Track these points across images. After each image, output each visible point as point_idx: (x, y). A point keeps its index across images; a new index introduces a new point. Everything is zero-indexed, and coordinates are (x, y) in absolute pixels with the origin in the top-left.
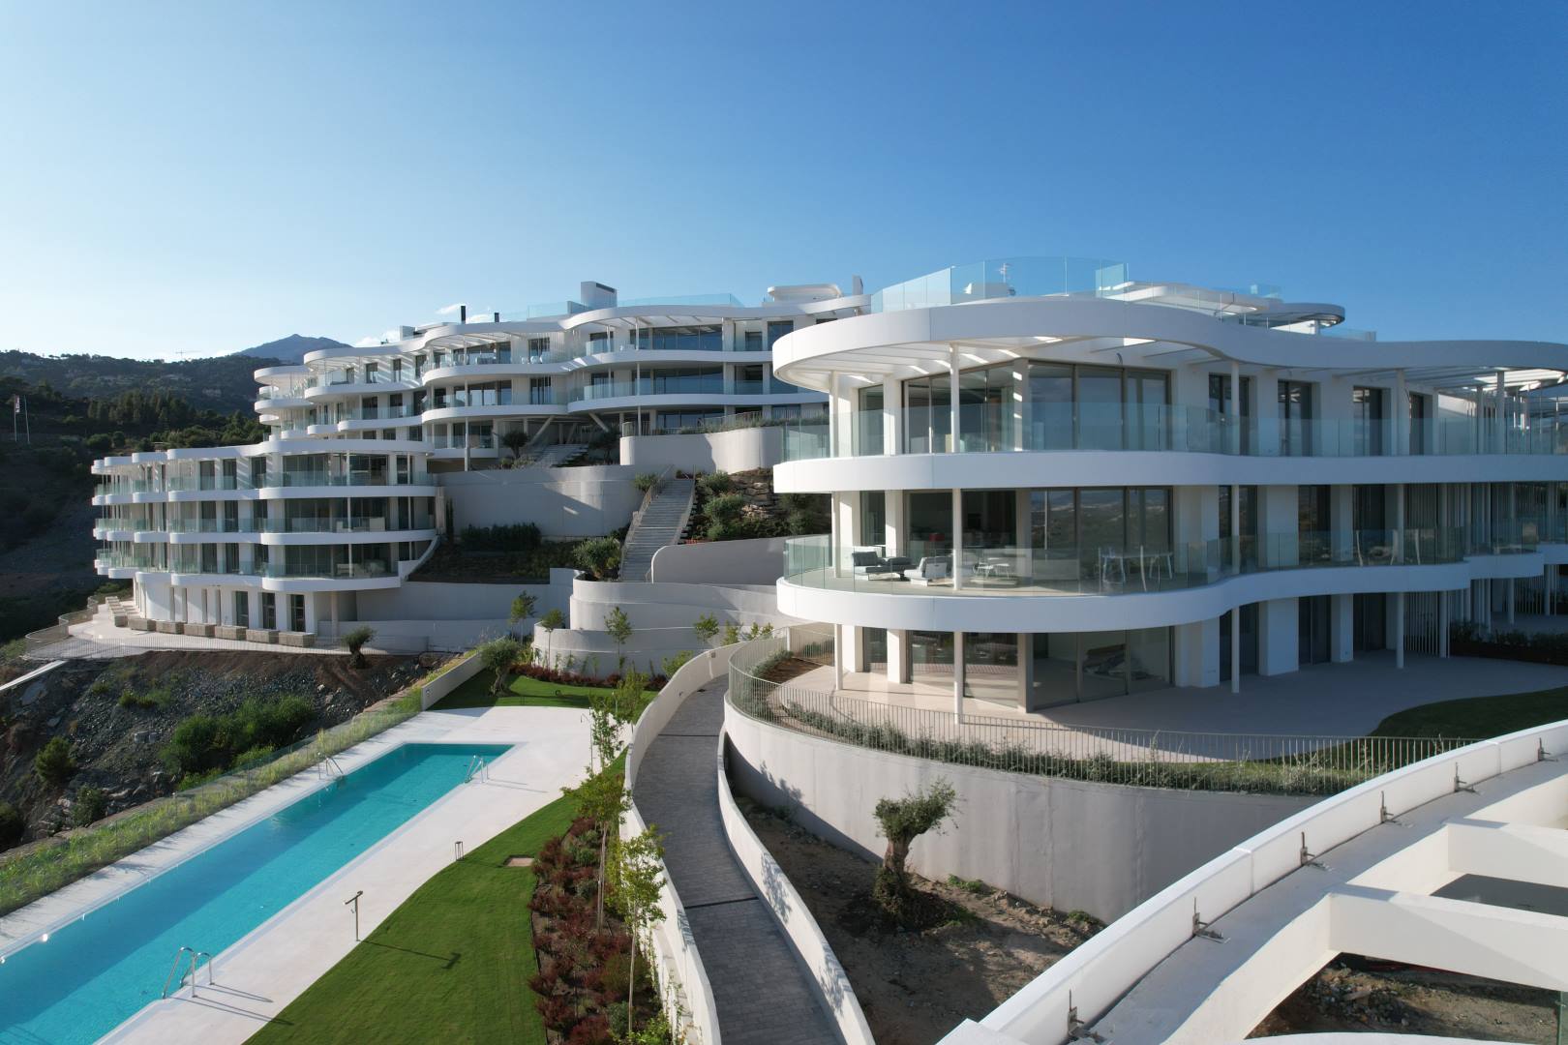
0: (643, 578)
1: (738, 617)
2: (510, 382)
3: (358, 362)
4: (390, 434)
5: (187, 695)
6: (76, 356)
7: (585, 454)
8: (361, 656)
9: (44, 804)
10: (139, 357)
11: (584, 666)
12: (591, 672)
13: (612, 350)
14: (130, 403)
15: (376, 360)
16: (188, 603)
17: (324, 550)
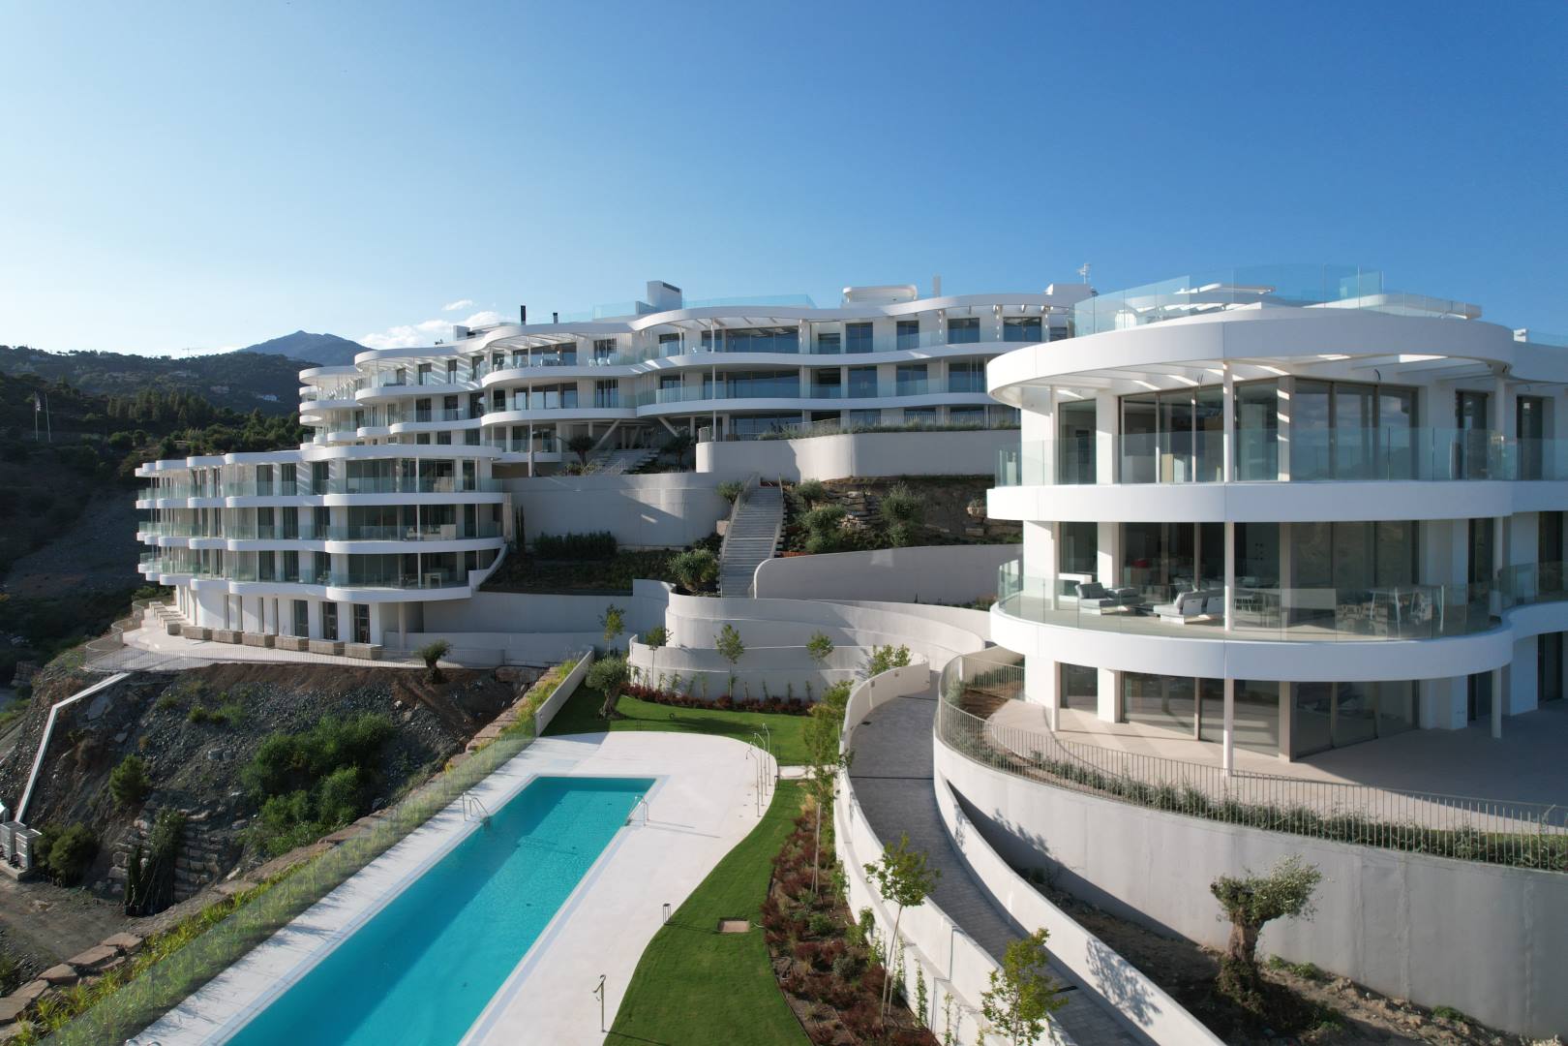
0: (746, 593)
1: (854, 634)
2: (576, 384)
3: (411, 363)
4: (445, 438)
5: (258, 711)
6: (84, 353)
7: (655, 460)
8: (438, 671)
9: (118, 825)
10: (146, 354)
11: (691, 686)
12: (700, 692)
13: (683, 353)
14: (148, 401)
15: (430, 361)
16: (243, 612)
17: (391, 559)
